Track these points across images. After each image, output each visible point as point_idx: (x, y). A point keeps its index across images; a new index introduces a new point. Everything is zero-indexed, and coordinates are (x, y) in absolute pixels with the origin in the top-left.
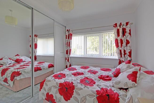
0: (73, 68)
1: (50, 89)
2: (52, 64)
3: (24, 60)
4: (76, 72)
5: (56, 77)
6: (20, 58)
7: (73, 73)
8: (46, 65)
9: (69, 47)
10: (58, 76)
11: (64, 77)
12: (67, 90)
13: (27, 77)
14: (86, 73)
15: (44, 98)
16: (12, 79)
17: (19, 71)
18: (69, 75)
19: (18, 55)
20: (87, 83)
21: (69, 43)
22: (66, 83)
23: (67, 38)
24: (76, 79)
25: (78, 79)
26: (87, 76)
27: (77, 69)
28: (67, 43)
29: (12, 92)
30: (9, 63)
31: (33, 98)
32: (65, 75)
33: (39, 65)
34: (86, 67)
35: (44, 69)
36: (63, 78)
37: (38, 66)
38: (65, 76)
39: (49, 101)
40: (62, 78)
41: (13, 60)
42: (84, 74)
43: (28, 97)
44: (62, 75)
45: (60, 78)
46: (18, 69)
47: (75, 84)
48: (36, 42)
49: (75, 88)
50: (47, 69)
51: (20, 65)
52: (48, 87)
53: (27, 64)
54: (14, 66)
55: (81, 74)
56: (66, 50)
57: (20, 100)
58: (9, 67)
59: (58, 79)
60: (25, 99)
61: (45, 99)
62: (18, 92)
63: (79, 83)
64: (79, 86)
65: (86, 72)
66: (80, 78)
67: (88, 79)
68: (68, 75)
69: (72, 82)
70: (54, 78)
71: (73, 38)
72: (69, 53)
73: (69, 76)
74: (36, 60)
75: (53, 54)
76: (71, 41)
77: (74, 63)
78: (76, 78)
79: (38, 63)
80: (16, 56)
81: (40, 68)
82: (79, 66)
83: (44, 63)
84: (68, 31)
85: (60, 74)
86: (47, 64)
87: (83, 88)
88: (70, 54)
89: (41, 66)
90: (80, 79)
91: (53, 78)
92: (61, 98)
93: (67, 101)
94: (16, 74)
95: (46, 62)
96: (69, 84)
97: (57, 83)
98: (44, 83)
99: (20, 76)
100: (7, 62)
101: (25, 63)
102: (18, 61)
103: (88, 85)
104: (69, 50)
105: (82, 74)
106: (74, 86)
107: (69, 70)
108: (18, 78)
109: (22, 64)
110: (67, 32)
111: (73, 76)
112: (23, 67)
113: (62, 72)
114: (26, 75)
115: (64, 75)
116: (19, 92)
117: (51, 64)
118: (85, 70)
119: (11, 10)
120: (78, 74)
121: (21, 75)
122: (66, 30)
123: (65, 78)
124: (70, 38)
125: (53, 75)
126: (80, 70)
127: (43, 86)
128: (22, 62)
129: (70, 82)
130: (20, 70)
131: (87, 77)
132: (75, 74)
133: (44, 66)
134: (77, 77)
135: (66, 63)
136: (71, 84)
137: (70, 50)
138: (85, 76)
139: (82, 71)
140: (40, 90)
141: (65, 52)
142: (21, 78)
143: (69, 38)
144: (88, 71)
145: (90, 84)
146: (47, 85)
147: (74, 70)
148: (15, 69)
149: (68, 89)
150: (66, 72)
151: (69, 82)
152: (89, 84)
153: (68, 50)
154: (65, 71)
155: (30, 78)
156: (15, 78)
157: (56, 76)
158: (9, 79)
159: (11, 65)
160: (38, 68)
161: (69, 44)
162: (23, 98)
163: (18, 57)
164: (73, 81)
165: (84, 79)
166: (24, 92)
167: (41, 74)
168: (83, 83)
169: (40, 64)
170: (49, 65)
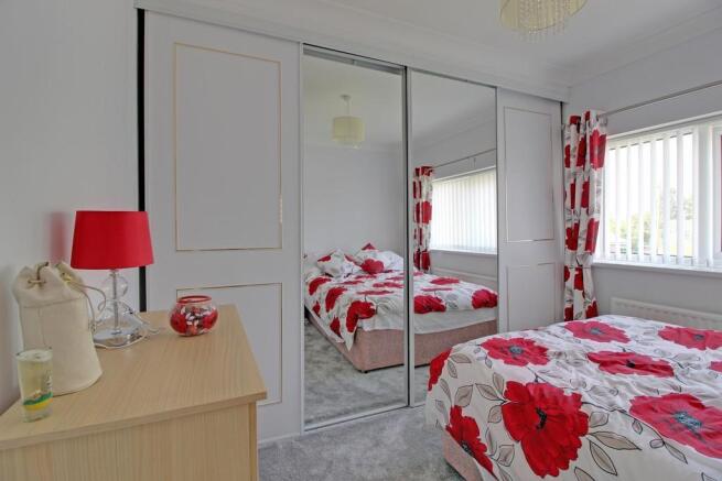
0: (605, 326)
1: (466, 394)
2: (492, 292)
3: (386, 265)
4: (621, 351)
5: (498, 350)
6: (375, 255)
7: (596, 352)
8: (462, 292)
9: (584, 210)
10: (509, 348)
11: (536, 362)
12: (543, 424)
13: (392, 327)
14: (694, 371)
15: (444, 425)
16: (351, 325)
17: (369, 301)
18: (570, 358)
19: (369, 247)
20: (681, 429)
21: (586, 186)
22: (541, 390)
23: (573, 161)
24: (607, 384)
25: (622, 389)
26: (697, 387)
27: (628, 333)
28: (573, 187)
29: (351, 367)
30: (347, 271)
31: (409, 410)
32: (548, 353)
33: (435, 290)
34: (706, 333)
35: (454, 307)
36: (530, 365)
37: (433, 294)
38: (545, 355)
39: (461, 445)
40: (524, 363)
41: (356, 263)
42: (672, 374)
43: (395, 402)
44: (532, 349)
45: (515, 359)
46: (367, 293)
47: (595, 409)
48: (428, 194)
49: (590, 430)
50: (467, 310)
51: (374, 281)
52: (460, 382)
53: (397, 282)
54: (359, 284)
55: (653, 372)
56: (569, 225)
57: (371, 402)
58: (346, 286)
59: (505, 362)
60: (386, 404)
61: (448, 428)
62: (366, 372)
63: (623, 412)
64: (622, 426)
65: (698, 367)
66: (639, 386)
67: (701, 406)
68: (560, 354)
69: (577, 397)
70: (487, 351)
71: (610, 156)
72: (582, 243)
73: (568, 362)
74: (427, 269)
75: (494, 245)
76: (595, 174)
77: (614, 299)
78: (611, 382)
79: (433, 282)
80: (364, 249)
81: (440, 301)
82: (650, 323)
83: (456, 282)
84: (579, 125)
85: (520, 341)
86: (469, 290)
87: (640, 445)
88: (590, 246)
89: (443, 294)
90: (633, 392)
91: (484, 352)
92: (512, 451)
93: (543, 477)
94: (361, 311)
95: (467, 280)
96: (561, 401)
97: (497, 378)
98: (446, 362)
99: (371, 319)
100: (342, 269)
101: (389, 275)
102: (370, 268)
103: (683, 440)
104: (583, 228)
105: (663, 369)
106: (584, 417)
107: (575, 336)
108: (366, 325)
109: (381, 278)
110: (574, 127)
111: (593, 367)
112: (380, 289)
113: (531, 335)
114: (389, 320)
115: (542, 351)
116: (368, 374)
117: (488, 293)
118: (695, 351)
119: (345, 97)
120: (632, 366)
121: (375, 318)
122: (567, 121)
123: (540, 367)
124: (592, 160)
125: (484, 339)
126: (649, 347)
127: (440, 374)
128: (382, 272)
129: (568, 393)
130: (373, 299)
131: (693, 394)
132: (606, 363)
133: (455, 297)
134: (614, 378)
135: (567, 296)
136: (570, 400)
137: (592, 227)
138: (674, 388)
139: (663, 353)
140: (430, 388)
141: (563, 237)
142: (377, 328)
143: (581, 161)
144: (713, 363)
145: (710, 443)
146: (454, 374)
147: (608, 340)
148: (360, 293)
149: (547, 422)
150: (556, 338)
151: (561, 391)
152: (698, 436)
153: (577, 226)
154: (549, 333)
155: (401, 332)
156: (359, 323)
157: (496, 348)
158: (343, 322)
159: (352, 278)
160: (429, 299)
161: (583, 196)
162: (379, 400)
163: (369, 255)
164: (582, 391)
165: (665, 402)
166: (383, 380)
167: (442, 327)
168: (648, 420)
169: (440, 286)
170: (477, 294)
